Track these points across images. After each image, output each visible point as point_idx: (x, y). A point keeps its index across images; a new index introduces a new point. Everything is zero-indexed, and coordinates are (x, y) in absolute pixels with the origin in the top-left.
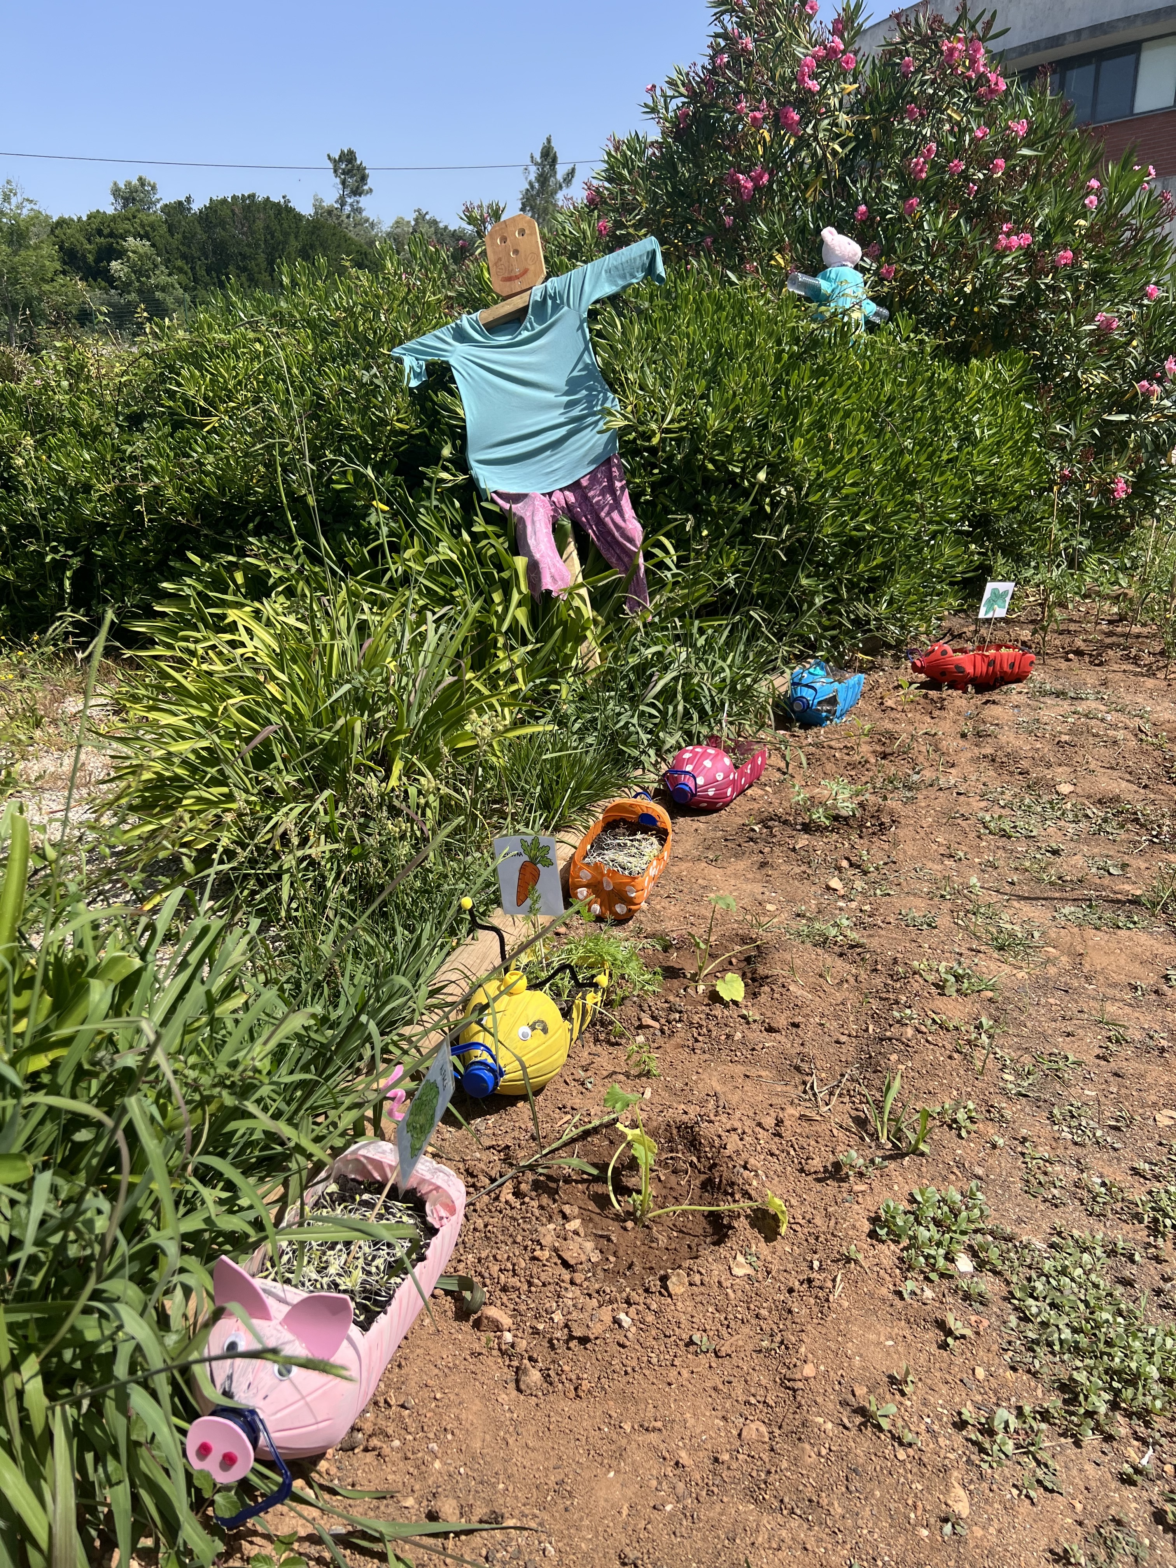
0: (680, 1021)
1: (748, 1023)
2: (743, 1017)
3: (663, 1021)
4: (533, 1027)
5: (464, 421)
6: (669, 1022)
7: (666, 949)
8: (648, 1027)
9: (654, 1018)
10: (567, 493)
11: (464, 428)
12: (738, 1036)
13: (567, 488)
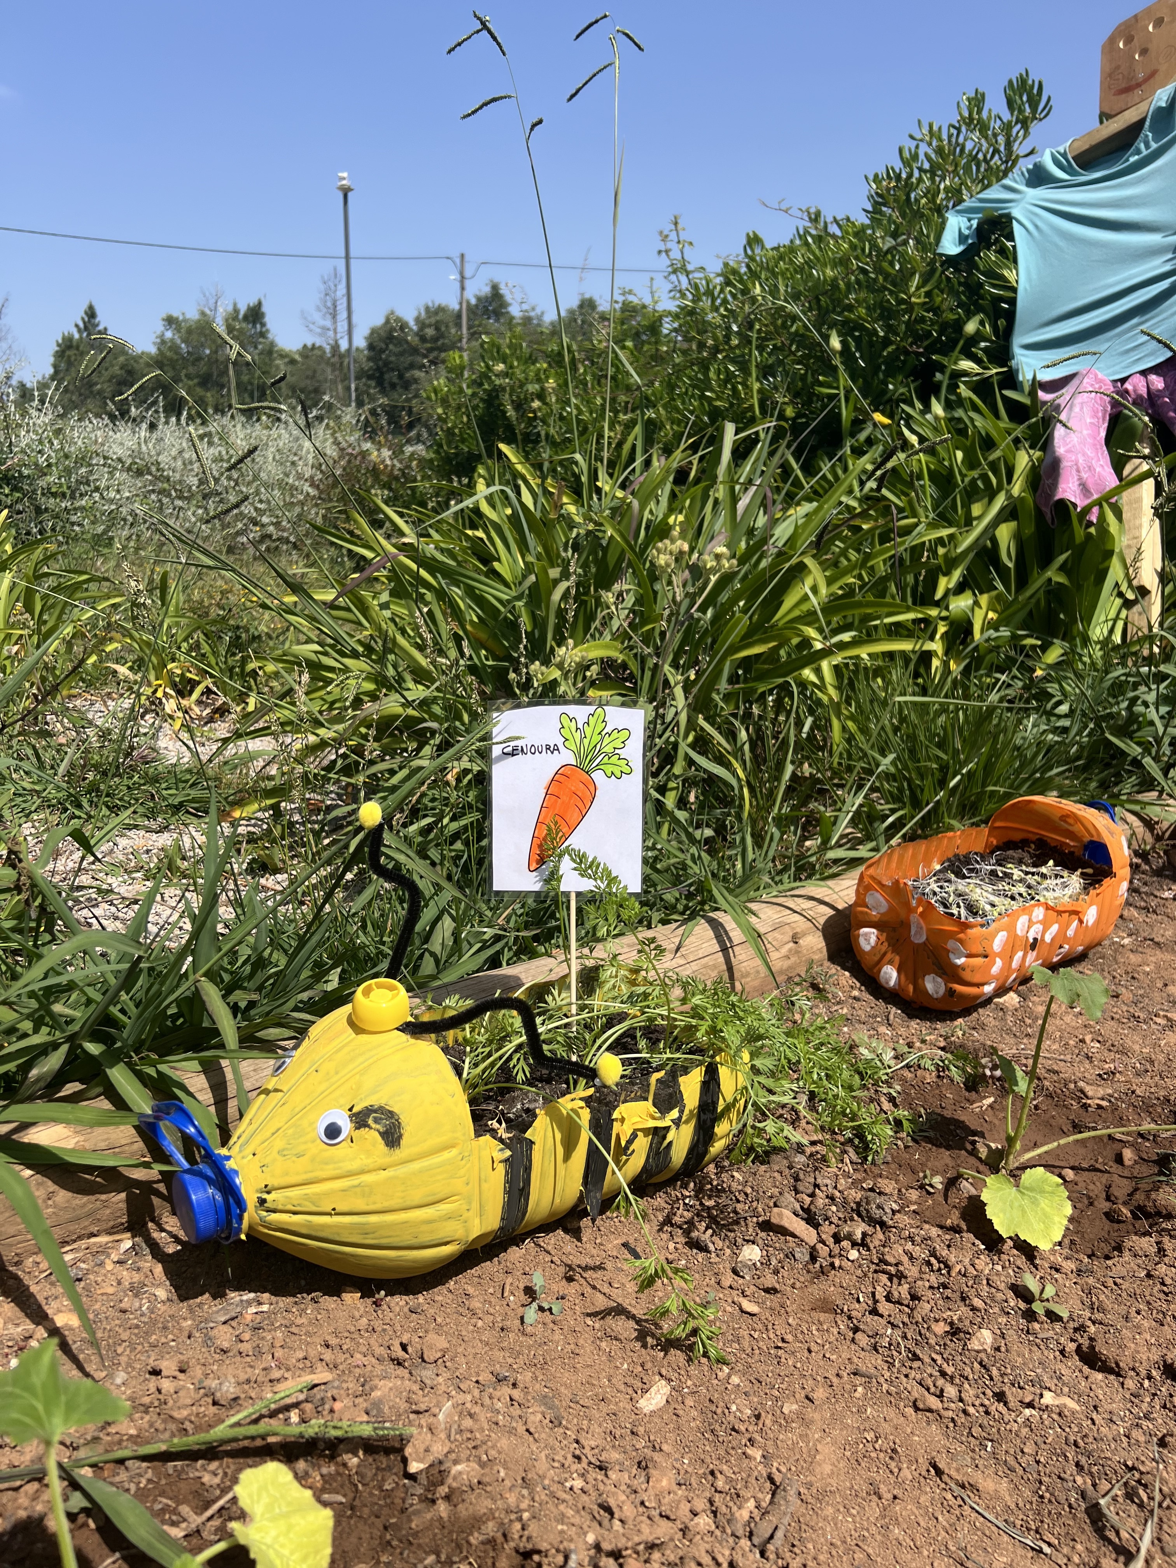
0: (862, 1244)
1: (1030, 1315)
2: (1022, 1293)
3: (828, 1230)
4: (360, 1119)
5: (1014, 290)
6: (837, 1238)
7: (974, 1083)
8: (783, 1231)
9: (810, 1218)
10: (1153, 377)
11: (1013, 302)
12: (985, 1338)
13: (1154, 370)
